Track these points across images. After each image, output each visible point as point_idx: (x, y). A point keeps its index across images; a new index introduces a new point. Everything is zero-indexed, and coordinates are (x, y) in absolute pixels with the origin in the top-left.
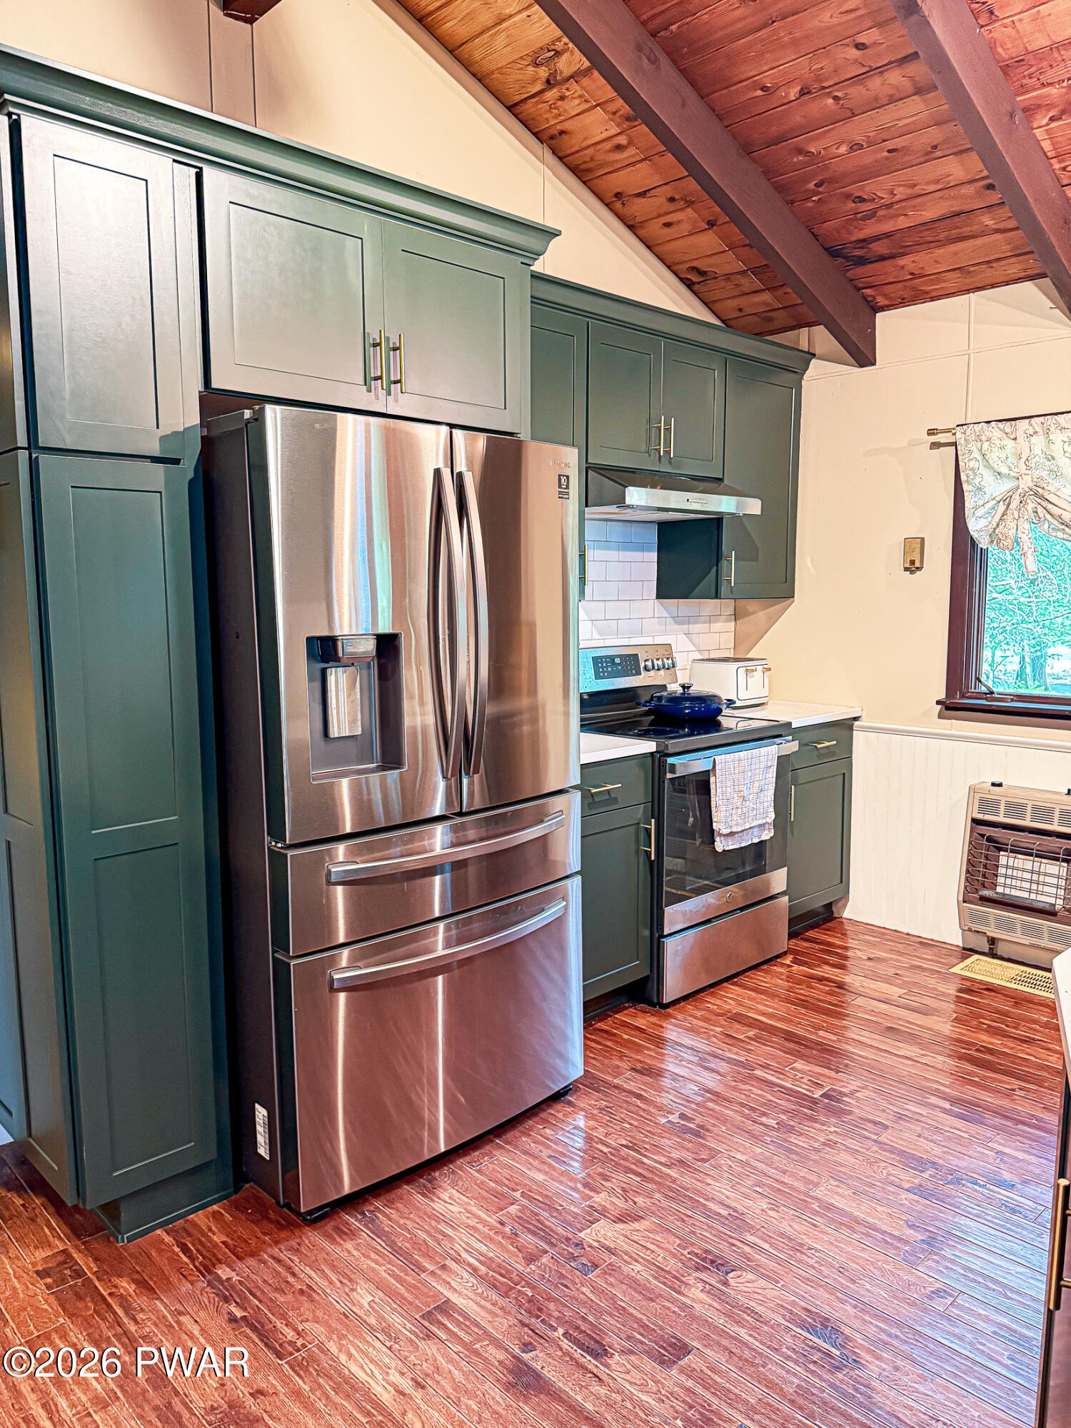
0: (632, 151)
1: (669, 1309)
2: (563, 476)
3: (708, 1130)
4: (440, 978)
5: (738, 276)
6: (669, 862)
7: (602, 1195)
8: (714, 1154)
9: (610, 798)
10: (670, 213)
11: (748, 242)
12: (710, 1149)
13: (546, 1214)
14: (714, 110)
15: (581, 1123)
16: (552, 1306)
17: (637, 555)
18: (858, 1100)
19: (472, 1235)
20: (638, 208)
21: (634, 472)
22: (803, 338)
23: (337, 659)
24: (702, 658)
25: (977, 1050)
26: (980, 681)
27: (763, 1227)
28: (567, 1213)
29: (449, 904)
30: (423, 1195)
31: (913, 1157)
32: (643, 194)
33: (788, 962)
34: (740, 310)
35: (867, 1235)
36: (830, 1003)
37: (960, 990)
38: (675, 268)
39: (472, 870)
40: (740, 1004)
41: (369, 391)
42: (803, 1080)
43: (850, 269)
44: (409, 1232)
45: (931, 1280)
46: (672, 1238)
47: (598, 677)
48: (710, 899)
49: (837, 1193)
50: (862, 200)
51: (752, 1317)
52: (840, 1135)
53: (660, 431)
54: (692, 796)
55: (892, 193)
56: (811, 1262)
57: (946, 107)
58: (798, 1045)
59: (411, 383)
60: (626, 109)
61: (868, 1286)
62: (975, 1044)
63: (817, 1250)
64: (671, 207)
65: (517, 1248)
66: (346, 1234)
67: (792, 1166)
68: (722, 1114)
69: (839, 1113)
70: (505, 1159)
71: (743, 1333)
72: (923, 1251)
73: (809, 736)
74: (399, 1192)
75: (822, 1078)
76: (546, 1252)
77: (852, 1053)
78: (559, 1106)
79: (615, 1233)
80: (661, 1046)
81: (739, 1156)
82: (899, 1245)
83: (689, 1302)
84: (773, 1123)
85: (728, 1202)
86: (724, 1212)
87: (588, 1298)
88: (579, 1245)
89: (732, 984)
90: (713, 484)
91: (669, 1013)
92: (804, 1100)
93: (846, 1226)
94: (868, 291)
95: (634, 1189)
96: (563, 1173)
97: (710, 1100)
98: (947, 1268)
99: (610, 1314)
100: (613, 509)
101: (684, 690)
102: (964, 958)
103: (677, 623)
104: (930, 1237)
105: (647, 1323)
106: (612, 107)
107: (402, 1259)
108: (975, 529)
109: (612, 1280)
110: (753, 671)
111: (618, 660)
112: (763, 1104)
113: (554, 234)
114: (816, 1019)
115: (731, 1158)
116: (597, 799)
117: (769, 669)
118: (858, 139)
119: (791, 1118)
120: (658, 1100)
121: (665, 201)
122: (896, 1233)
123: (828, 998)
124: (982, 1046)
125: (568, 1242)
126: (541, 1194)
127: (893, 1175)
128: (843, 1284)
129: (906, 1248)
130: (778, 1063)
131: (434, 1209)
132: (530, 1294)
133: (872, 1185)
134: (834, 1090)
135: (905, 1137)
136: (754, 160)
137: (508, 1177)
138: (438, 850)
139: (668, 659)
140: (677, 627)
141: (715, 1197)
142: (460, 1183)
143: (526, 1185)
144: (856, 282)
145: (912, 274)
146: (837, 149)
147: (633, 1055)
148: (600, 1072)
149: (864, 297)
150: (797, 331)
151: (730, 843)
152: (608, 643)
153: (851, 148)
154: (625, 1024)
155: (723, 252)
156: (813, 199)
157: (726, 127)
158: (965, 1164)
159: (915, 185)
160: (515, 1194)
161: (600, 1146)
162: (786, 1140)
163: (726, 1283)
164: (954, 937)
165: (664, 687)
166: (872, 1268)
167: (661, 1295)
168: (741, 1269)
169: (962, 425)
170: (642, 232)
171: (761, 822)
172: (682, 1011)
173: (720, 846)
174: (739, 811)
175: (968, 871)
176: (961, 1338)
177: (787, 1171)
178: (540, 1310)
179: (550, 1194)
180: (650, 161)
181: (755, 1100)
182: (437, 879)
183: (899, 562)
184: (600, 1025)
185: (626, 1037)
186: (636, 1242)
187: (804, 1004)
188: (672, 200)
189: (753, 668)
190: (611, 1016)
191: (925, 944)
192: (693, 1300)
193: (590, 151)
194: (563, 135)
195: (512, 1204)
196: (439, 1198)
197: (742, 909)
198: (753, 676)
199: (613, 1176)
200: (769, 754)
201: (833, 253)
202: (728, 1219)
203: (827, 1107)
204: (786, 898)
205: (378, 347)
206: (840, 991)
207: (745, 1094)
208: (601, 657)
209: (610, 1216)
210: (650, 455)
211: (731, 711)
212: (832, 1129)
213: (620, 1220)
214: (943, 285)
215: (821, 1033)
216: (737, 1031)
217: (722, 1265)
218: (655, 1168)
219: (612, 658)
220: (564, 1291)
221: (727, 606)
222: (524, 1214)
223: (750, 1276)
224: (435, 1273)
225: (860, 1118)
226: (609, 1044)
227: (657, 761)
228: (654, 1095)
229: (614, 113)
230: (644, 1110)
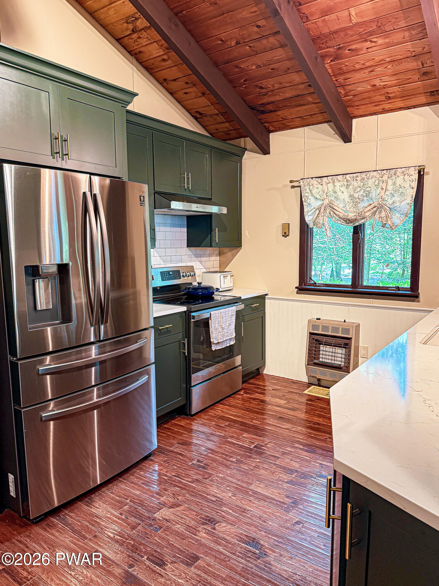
0: (169, 62)
1: (191, 542)
2: (142, 196)
3: (209, 466)
4: (95, 411)
5: (215, 116)
6: (193, 355)
7: (164, 497)
8: (210, 475)
9: (168, 331)
10: (186, 89)
11: (218, 102)
12: (209, 473)
13: (140, 508)
14: (202, 48)
15: (157, 468)
16: (142, 547)
17: (178, 229)
18: (268, 448)
19: (108, 520)
20: (174, 86)
21: (175, 195)
22: (242, 142)
23: (40, 276)
24: (206, 271)
25: (313, 424)
26: (311, 279)
27: (230, 504)
28: (149, 507)
29: (98, 379)
30: (87, 506)
31: (289, 469)
32: (175, 80)
33: (242, 393)
34: (217, 130)
35: (271, 502)
36: (258, 409)
37: (307, 400)
38: (189, 111)
39: (108, 364)
40: (223, 412)
41: (54, 158)
42: (246, 441)
43: (259, 115)
44: (80, 522)
45: (294, 518)
46: (193, 513)
47: (163, 280)
48: (211, 369)
49: (260, 487)
50: (262, 88)
51: (225, 541)
52: (261, 463)
53: (185, 178)
54: (202, 328)
55: (273, 86)
56: (249, 516)
57: (291, 53)
58: (245, 427)
59: (73, 154)
60: (166, 45)
61: (270, 523)
62: (312, 422)
63: (251, 511)
64: (187, 86)
65: (127, 524)
66: (52, 526)
67: (242, 477)
68: (214, 458)
69: (260, 454)
70: (123, 486)
71: (221, 549)
72: (292, 506)
73: (248, 302)
74: (76, 505)
75: (254, 440)
76: (140, 524)
77: (266, 429)
78: (147, 462)
79: (169, 513)
80: (190, 432)
81: (221, 475)
82: (283, 505)
83: (199, 538)
84: (234, 460)
85: (216, 495)
86: (214, 499)
87: (158, 542)
88: (154, 519)
89: (219, 404)
90: (208, 201)
91: (194, 418)
92: (248, 449)
93: (263, 500)
94: (266, 125)
95: (178, 493)
96: (148, 490)
97: (210, 453)
98: (301, 512)
99: (167, 548)
100: (166, 210)
101: (199, 285)
102: (309, 387)
103: (195, 257)
104: (295, 501)
105: (182, 549)
106: (161, 43)
107: (77, 534)
108: (308, 220)
109: (167, 533)
110: (226, 276)
111: (171, 273)
112: (231, 453)
113: (135, 95)
114: (252, 416)
115: (217, 476)
116: (162, 331)
117: (233, 276)
118: (260, 63)
119: (241, 458)
120: (189, 455)
121: (184, 83)
122: (282, 501)
123: (257, 407)
124: (315, 422)
125: (149, 519)
126: (138, 500)
127: (281, 477)
128: (261, 523)
129: (285, 506)
130: (237, 435)
131: (91, 511)
132: (133, 543)
133: (273, 482)
134: (259, 444)
135: (286, 461)
136: (219, 69)
137: (125, 494)
138: (94, 356)
139: (192, 272)
140: (196, 259)
141: (211, 493)
142: (103, 499)
143: (132, 496)
144: (261, 121)
145: (283, 118)
146: (251, 67)
147: (179, 437)
148: (165, 446)
149: (265, 126)
150: (239, 139)
151: (218, 347)
152: (167, 266)
153: (257, 67)
154: (177, 425)
155: (209, 106)
156: (243, 86)
157: (208, 55)
158: (308, 470)
159: (282, 83)
160: (127, 501)
161: (164, 477)
162: (240, 467)
163: (214, 529)
164: (305, 379)
165: (191, 284)
166: (272, 516)
167: (188, 537)
168: (221, 522)
169: (302, 179)
170: (176, 96)
171: (230, 337)
172: (200, 417)
173: (214, 348)
174: (221, 333)
175: (309, 353)
176: (306, 540)
177: (240, 479)
178: (137, 549)
179: (142, 499)
180: (177, 66)
181: (227, 451)
182: (93, 369)
183: (280, 233)
184: (166, 426)
185: (176, 430)
186: (178, 516)
187: (247, 410)
188: (187, 83)
189: (227, 275)
190: (170, 422)
191: (294, 382)
192: (201, 537)
193: (152, 61)
194: (141, 53)
195: (126, 505)
196: (94, 506)
197: (223, 373)
198: (227, 278)
199: (169, 489)
200: (232, 310)
201: (252, 108)
202: (216, 502)
203: (256, 451)
204: (241, 367)
205: (57, 140)
206: (262, 403)
207: (224, 449)
208: (164, 272)
209: (167, 506)
210: (181, 188)
211: (218, 293)
212: (258, 460)
213: (171, 507)
214: (294, 123)
215: (254, 421)
216: (222, 423)
217: (213, 521)
218: (187, 484)
219: (169, 272)
220: (147, 540)
221: (216, 250)
222: (131, 509)
223: (224, 525)
224: (91, 539)
225: (269, 455)
226: (169, 433)
227: (187, 315)
228: (187, 453)
229: (162, 46)
230: (183, 460)
